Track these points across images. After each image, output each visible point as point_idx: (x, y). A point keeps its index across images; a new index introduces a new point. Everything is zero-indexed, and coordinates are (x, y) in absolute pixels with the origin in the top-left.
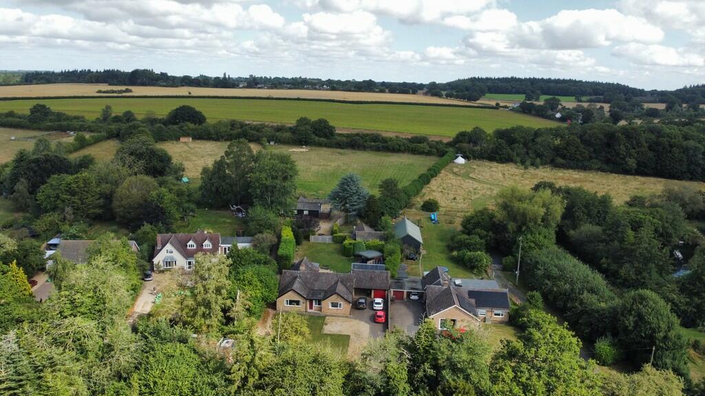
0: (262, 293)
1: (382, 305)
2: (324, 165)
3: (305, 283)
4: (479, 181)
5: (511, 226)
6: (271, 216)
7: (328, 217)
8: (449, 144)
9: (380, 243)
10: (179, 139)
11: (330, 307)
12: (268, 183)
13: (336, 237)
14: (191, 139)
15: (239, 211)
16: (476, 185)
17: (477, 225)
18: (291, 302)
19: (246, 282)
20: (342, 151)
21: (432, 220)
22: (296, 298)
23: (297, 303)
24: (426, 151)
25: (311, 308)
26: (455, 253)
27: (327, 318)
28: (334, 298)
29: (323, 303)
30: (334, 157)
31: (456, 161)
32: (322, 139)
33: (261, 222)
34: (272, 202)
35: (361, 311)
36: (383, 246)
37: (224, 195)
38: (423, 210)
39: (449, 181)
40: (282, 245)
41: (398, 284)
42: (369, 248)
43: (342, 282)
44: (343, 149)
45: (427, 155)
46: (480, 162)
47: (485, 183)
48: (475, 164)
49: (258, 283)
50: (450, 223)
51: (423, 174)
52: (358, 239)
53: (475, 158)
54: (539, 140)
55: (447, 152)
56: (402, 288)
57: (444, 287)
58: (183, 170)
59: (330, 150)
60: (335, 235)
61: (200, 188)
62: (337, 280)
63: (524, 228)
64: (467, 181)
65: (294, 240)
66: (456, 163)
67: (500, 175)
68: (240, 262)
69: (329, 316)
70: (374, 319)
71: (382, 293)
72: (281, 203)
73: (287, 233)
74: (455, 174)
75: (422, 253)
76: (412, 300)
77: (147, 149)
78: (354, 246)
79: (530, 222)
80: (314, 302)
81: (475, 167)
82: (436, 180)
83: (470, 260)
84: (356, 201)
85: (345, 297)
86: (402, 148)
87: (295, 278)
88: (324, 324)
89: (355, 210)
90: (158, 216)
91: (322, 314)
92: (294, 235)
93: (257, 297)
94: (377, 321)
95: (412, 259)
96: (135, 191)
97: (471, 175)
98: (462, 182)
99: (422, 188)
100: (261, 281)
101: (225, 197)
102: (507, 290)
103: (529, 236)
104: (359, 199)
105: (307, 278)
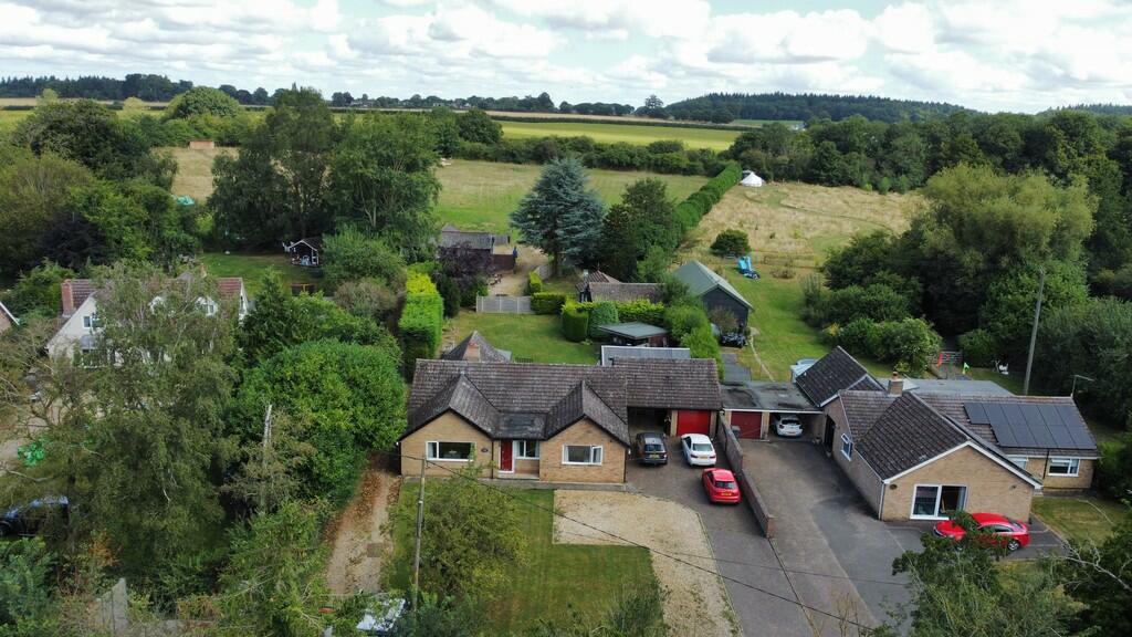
0: (354, 419)
1: (713, 453)
2: (485, 185)
3: (483, 393)
4: (802, 210)
5: (971, 258)
6: (380, 249)
7: (509, 264)
8: (724, 155)
9: (653, 307)
10: (188, 144)
11: (565, 462)
12: (371, 172)
13: (539, 298)
14: (212, 144)
15: (303, 251)
16: (802, 217)
17: (871, 267)
18: (446, 449)
19: (303, 385)
20: (519, 166)
21: (742, 272)
22: (462, 435)
23: (464, 450)
24: (684, 165)
25: (507, 464)
26: (833, 330)
27: (558, 493)
28: (576, 434)
29: (545, 450)
30: (504, 173)
31: (745, 181)
32: (477, 144)
33: (354, 263)
34: (381, 221)
35: (652, 472)
36: (663, 313)
37: (268, 217)
38: (715, 254)
39: (748, 210)
40: (408, 308)
41: (739, 395)
42: (626, 317)
43: (591, 389)
44: (520, 163)
45: (684, 175)
46: (791, 185)
47: (814, 213)
48: (784, 187)
49: (342, 387)
50: (785, 277)
51: (696, 194)
52: (597, 300)
53: (778, 178)
54: (898, 142)
55: (723, 168)
56: (754, 405)
57: (893, 396)
58: (175, 170)
59: (494, 164)
60: (536, 294)
61: (212, 202)
62: (575, 382)
63: (1005, 261)
64: (782, 209)
65: (440, 300)
66: (745, 186)
67: (839, 202)
68: (288, 333)
69: (564, 487)
70: (706, 492)
71: (702, 419)
72: (401, 225)
73: (420, 286)
74: (751, 200)
75: (752, 334)
76: (784, 436)
77: (88, 121)
78: (590, 312)
79: (1024, 244)
80: (515, 447)
81: (785, 190)
82: (719, 208)
83: (887, 340)
84: (578, 223)
85: (611, 428)
86: (637, 160)
87: (454, 380)
88: (552, 512)
89: (574, 244)
90: (86, 245)
91: (541, 483)
92: (438, 288)
93: (335, 430)
94: (717, 499)
95: (734, 344)
96: (29, 190)
97: (782, 202)
98: (773, 212)
99: (700, 218)
100: (352, 383)
101: (269, 222)
102: (1070, 398)
103: (1025, 279)
104: (585, 217)
105: (487, 380)
